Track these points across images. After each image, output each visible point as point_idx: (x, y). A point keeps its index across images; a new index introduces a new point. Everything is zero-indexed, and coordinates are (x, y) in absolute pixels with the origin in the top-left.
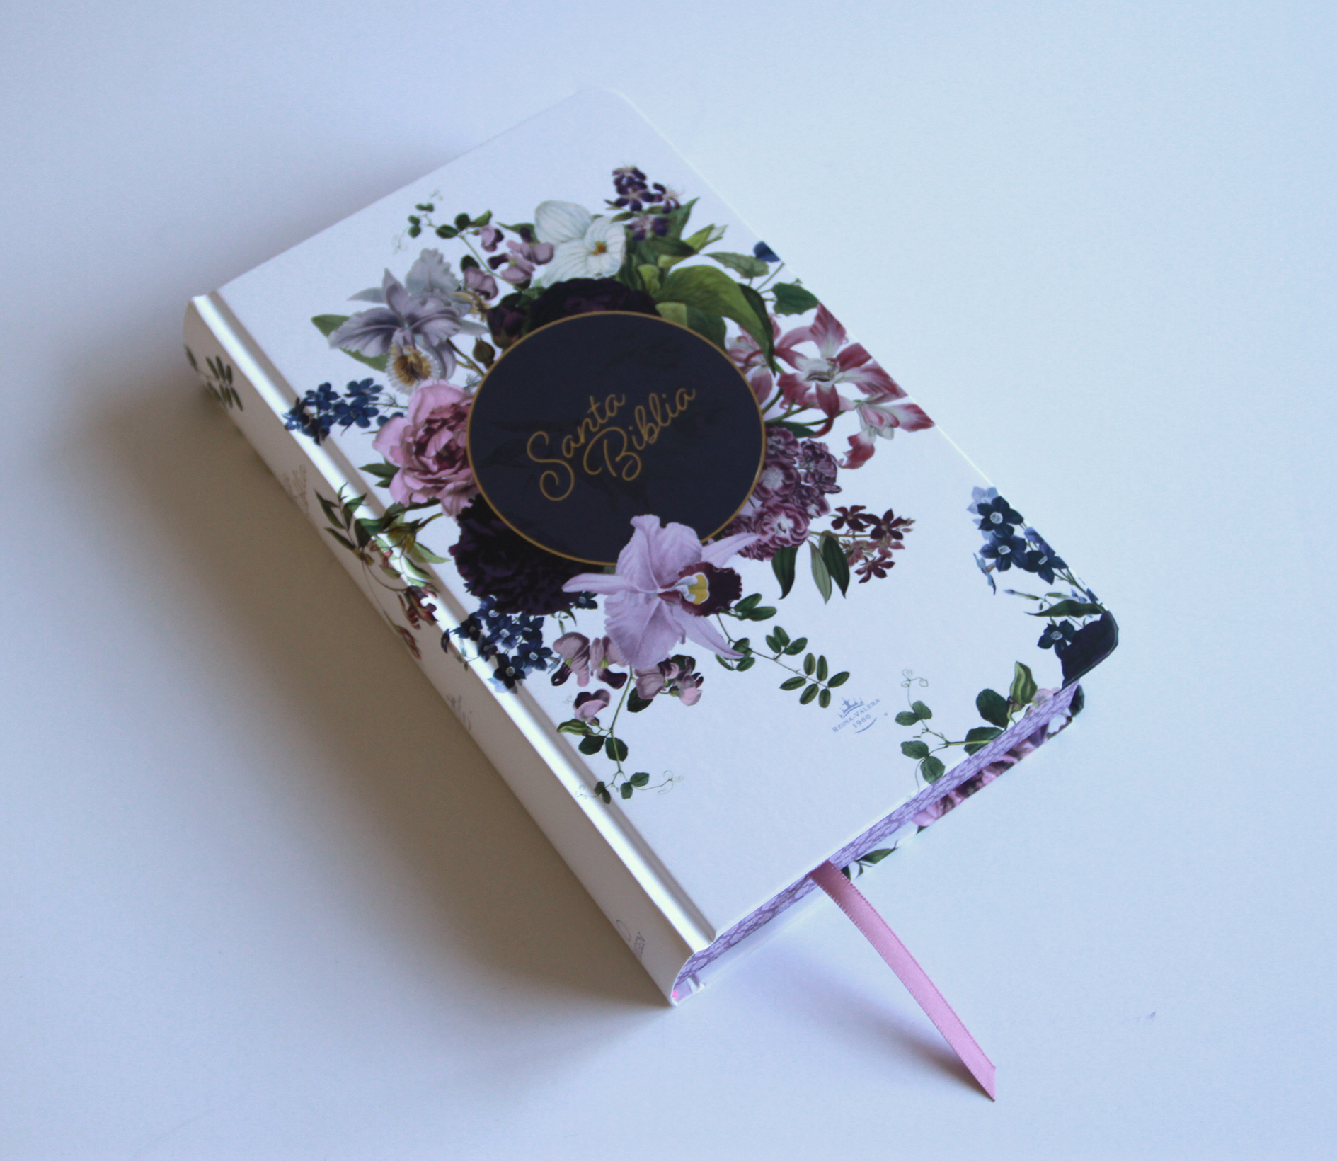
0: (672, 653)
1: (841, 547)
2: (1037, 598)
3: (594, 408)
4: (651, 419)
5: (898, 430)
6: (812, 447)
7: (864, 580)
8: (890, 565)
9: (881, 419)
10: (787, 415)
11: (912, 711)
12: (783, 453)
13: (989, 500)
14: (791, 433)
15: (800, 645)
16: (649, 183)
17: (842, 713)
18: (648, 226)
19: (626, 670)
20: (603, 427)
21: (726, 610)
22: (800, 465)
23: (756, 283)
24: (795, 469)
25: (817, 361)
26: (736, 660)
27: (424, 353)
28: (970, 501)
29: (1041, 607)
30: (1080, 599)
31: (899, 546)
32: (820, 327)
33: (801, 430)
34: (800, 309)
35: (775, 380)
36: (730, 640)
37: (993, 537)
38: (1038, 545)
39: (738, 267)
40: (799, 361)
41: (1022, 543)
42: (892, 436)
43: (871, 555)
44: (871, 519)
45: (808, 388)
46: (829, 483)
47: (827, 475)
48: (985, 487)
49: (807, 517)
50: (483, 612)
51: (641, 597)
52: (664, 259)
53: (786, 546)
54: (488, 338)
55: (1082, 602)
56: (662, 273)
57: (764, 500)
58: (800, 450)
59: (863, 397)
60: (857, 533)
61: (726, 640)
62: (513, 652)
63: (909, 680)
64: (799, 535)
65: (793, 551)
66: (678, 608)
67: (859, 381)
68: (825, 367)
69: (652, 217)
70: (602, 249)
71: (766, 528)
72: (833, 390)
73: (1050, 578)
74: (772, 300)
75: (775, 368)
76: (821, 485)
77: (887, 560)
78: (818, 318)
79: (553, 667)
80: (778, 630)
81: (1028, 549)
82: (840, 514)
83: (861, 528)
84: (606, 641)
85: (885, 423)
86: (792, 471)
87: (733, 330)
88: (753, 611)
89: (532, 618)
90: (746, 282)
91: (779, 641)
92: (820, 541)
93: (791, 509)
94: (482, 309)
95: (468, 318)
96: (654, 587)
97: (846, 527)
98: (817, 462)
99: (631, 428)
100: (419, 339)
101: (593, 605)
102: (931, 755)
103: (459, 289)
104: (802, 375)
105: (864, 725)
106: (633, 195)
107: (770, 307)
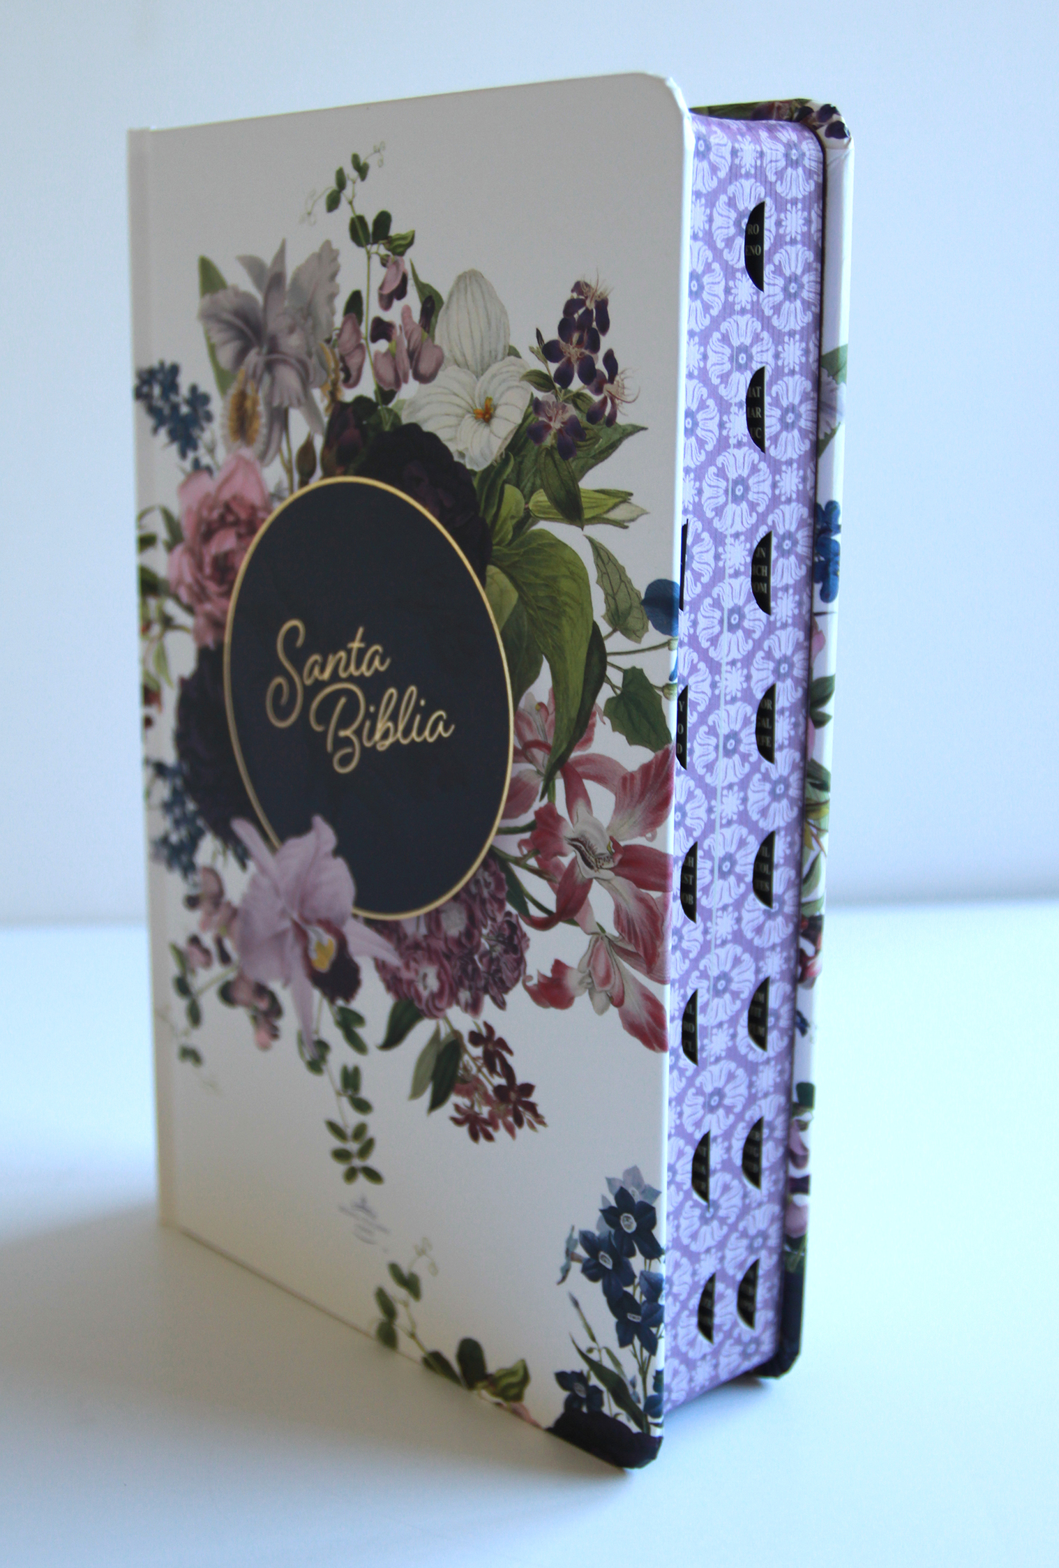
0: (270, 986)
1: (461, 1065)
2: (593, 1339)
3: (356, 645)
4: (394, 718)
5: (613, 1011)
6: (514, 928)
7: (458, 1122)
8: (489, 1137)
9: (607, 979)
10: (520, 862)
11: (406, 1276)
12: (483, 902)
13: (638, 1198)
14: (507, 888)
15: (362, 1106)
16: (606, 343)
17: (355, 1204)
18: (556, 425)
19: (234, 957)
20: (351, 679)
21: (332, 1001)
22: (488, 934)
23: (615, 643)
24: (481, 934)
25: (597, 826)
26: (310, 1055)
27: (261, 408)
28: (616, 1174)
29: (590, 1350)
30: (635, 1393)
31: (511, 1131)
32: (638, 782)
33: (519, 896)
34: (635, 737)
35: (538, 804)
36: (316, 1032)
37: (606, 1234)
38: (644, 1298)
39: (611, 597)
40: (580, 806)
41: (629, 1277)
42: (601, 1011)
43: (480, 1107)
44: (508, 1072)
45: (563, 854)
46: (499, 988)
47: (504, 977)
48: (648, 1180)
49: (454, 999)
50: (174, 773)
51: (281, 904)
52: (541, 497)
53: (416, 1003)
54: (319, 443)
55: (634, 1398)
56: (527, 518)
57: (431, 934)
58: (500, 918)
59: (612, 930)
60: (485, 1070)
61: (314, 1028)
62: (174, 839)
63: (424, 1251)
64: (433, 1010)
65: (417, 1016)
66: (298, 951)
67: (624, 905)
68: (601, 848)
69: (572, 411)
70: (486, 415)
71: (413, 964)
72: (587, 885)
73: (624, 1341)
74: (613, 687)
75: (549, 789)
76: (491, 981)
77: (490, 1129)
78: (646, 768)
79: (191, 887)
80: (356, 1071)
81: (629, 1289)
82: (484, 1032)
83: (492, 1070)
84: (235, 913)
85: (608, 988)
86: (476, 932)
87: (542, 688)
88: (350, 1027)
89: (199, 822)
90: (605, 628)
91: (351, 1080)
92: (448, 1036)
93: (446, 972)
94: (333, 395)
95: (317, 394)
96: (293, 907)
97: (477, 1051)
98: (506, 952)
99: (372, 709)
100: (267, 380)
101: (243, 866)
102: (395, 1326)
103: (328, 341)
104: (569, 830)
106: (573, 351)
107: (605, 693)
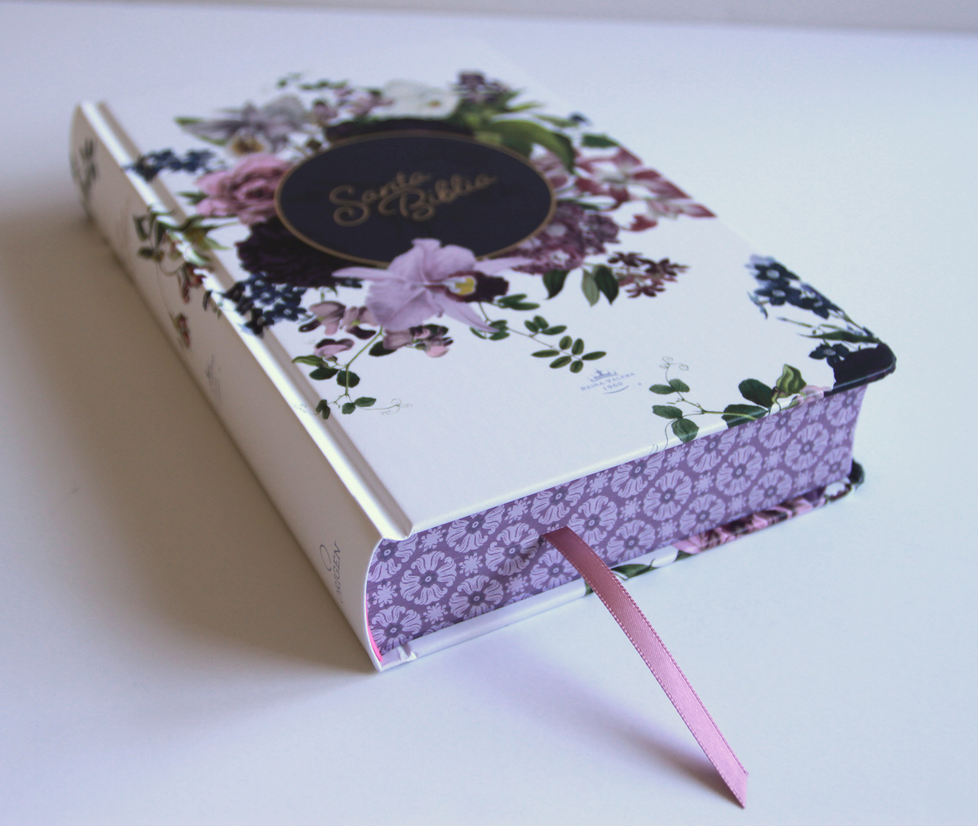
0: (426, 322)
1: (614, 275)
2: (809, 326)
3: (399, 178)
4: (450, 188)
5: (682, 216)
6: (597, 216)
7: (634, 296)
8: (661, 290)
9: (667, 208)
10: (577, 198)
11: (668, 385)
12: (569, 217)
13: (766, 263)
14: (579, 208)
15: (558, 330)
17: (593, 379)
18: (480, 96)
19: (377, 329)
21: (490, 301)
22: (584, 225)
24: (579, 226)
25: (613, 174)
26: (490, 333)
27: (261, 141)
28: (747, 261)
29: (814, 332)
30: (855, 332)
31: (671, 280)
32: (619, 157)
33: (590, 207)
34: (603, 146)
35: (572, 179)
36: (487, 319)
37: (768, 284)
38: (813, 294)
39: (553, 123)
40: (596, 172)
41: (798, 292)
42: (675, 218)
43: (643, 282)
44: (647, 261)
45: (602, 186)
46: (609, 237)
47: (608, 233)
48: (763, 256)
49: (584, 254)
50: (251, 282)
51: (407, 286)
52: (488, 112)
53: (559, 269)
54: (320, 138)
55: (857, 334)
56: (485, 119)
57: (544, 241)
58: (585, 217)
59: (653, 195)
60: (632, 268)
61: (484, 319)
62: (269, 308)
63: (669, 364)
64: (573, 264)
65: (565, 272)
66: (441, 296)
67: (651, 187)
68: (620, 177)
70: (436, 104)
71: (542, 257)
72: (625, 189)
73: (825, 316)
74: (579, 141)
75: (573, 173)
76: (602, 237)
77: (659, 287)
78: (618, 153)
79: (303, 320)
80: (538, 318)
81: (803, 296)
82: (616, 256)
83: (636, 266)
84: (363, 310)
85: (670, 210)
86: (575, 228)
87: (540, 151)
88: (516, 303)
89: (295, 289)
91: (537, 325)
92: (593, 270)
93: (569, 248)
94: (320, 123)
96: (422, 280)
97: (621, 264)
98: (601, 225)
99: (430, 192)
100: (260, 133)
101: (359, 286)
102: (684, 418)
104: (597, 179)
105: (614, 389)
107: (576, 144)
